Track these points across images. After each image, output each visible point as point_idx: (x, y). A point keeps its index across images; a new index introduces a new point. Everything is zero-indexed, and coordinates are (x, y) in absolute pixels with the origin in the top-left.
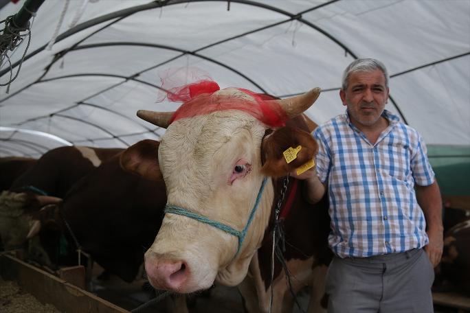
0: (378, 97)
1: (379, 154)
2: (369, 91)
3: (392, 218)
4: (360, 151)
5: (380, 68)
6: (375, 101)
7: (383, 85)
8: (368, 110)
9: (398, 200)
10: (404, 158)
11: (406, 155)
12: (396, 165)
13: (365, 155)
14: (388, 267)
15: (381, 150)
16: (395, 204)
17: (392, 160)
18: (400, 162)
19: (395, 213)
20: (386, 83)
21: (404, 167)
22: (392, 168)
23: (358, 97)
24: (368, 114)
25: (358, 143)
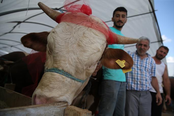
0: (145, 48)
1: (143, 63)
2: (143, 46)
3: (144, 80)
4: (138, 61)
5: (148, 40)
6: (144, 49)
7: (147, 45)
8: (142, 51)
9: (146, 76)
10: (150, 66)
11: (150, 65)
12: (147, 67)
13: (139, 62)
14: (142, 95)
15: (144, 62)
16: (145, 76)
17: (146, 65)
18: (148, 66)
19: (145, 79)
20: (149, 44)
21: (149, 68)
22: (146, 67)
23: (140, 47)
24: (141, 52)
25: (138, 59)
